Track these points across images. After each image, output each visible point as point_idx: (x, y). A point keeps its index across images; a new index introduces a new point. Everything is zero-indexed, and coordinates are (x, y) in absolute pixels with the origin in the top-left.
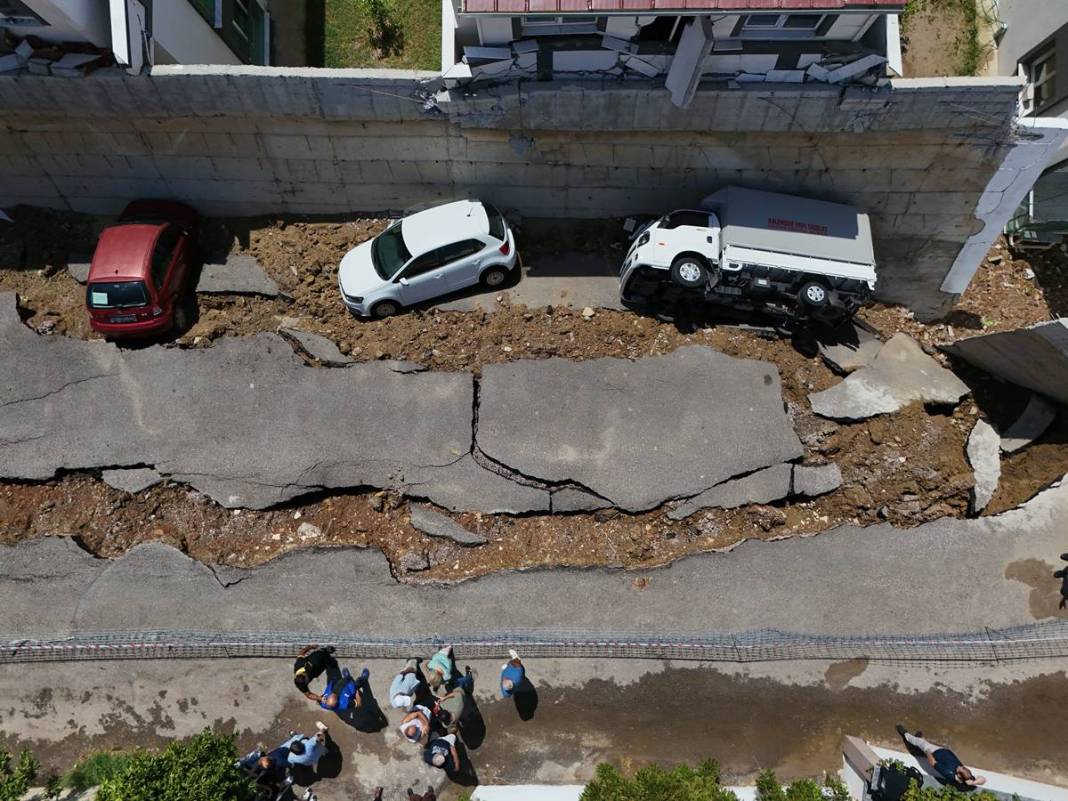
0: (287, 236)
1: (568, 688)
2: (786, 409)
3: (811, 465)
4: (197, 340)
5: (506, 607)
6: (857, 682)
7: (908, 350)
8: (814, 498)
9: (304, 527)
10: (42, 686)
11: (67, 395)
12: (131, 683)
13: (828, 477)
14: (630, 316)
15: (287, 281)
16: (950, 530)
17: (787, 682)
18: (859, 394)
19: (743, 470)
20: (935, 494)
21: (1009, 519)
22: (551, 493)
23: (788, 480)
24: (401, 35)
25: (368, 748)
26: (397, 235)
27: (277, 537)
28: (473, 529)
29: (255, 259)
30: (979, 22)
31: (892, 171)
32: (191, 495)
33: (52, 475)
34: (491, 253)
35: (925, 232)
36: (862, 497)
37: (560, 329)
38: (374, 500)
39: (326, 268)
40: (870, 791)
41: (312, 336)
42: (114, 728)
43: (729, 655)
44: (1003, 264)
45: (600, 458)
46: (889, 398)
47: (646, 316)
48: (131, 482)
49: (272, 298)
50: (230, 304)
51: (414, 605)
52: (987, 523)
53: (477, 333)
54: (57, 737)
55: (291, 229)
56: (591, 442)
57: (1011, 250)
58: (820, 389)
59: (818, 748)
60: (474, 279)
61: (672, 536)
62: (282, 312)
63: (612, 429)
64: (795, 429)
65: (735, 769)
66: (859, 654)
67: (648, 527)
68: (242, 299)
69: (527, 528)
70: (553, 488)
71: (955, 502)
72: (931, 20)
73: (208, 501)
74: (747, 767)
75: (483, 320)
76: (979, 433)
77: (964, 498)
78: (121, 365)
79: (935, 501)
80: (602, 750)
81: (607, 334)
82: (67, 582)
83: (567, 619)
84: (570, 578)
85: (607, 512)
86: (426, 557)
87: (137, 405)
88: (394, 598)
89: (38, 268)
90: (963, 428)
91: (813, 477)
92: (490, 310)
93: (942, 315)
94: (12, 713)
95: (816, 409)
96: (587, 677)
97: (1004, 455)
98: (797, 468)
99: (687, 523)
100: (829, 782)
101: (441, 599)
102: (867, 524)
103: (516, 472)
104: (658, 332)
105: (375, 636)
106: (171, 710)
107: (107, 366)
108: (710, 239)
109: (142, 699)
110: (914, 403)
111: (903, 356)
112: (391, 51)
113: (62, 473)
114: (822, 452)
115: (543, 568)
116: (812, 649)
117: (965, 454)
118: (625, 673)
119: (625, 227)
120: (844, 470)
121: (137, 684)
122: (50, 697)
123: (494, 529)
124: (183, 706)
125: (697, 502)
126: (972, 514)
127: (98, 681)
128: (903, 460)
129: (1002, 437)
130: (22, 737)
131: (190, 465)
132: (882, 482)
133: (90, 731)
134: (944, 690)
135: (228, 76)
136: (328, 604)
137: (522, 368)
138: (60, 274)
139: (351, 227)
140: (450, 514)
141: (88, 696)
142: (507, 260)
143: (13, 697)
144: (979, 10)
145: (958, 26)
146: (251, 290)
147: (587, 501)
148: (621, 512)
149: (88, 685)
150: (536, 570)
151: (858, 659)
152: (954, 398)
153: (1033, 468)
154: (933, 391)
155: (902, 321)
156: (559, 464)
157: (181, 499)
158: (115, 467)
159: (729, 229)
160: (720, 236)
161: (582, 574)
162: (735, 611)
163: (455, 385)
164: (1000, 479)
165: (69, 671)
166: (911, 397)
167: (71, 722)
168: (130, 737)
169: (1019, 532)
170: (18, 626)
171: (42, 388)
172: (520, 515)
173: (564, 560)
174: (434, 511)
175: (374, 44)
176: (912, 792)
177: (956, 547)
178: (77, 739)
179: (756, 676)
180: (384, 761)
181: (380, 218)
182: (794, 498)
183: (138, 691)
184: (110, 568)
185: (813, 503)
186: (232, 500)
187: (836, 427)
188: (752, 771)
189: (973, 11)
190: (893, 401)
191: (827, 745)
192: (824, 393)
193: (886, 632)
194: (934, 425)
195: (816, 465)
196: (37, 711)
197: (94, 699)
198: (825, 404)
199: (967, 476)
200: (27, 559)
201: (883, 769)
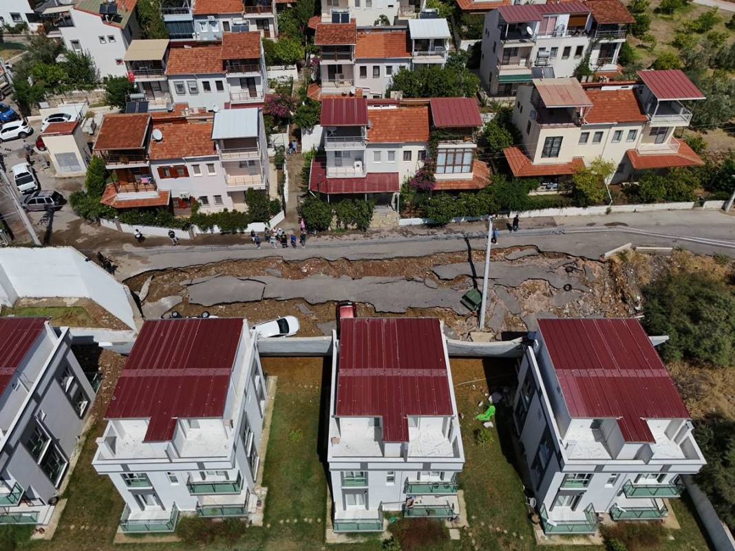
6: (189, 247)
10: (356, 241)
12: (337, 242)
18: (170, 301)
42: (341, 236)
54: (352, 235)
64: (188, 292)
94: (361, 238)
95: (182, 297)
106: (330, 239)
110: (157, 301)
113: (361, 278)
114: (183, 287)
158: (350, 280)
162: (211, 255)
163: (268, 295)
171: (367, 293)
187: (178, 293)
198: (179, 298)
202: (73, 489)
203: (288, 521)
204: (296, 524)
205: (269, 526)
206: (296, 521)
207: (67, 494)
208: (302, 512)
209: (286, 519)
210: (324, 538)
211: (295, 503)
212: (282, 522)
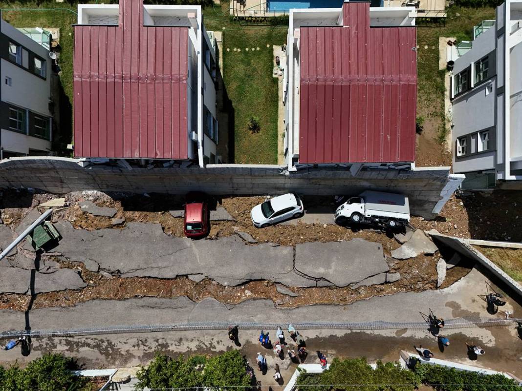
0: (233, 201)
1: (324, 337)
2: (384, 256)
3: (391, 273)
4: (213, 237)
5: (307, 315)
6: (404, 335)
7: (420, 235)
8: (392, 282)
9: (246, 291)
10: (180, 337)
11: (178, 254)
12: (204, 336)
13: (397, 276)
14: (338, 226)
15: (234, 215)
16: (430, 293)
17: (385, 336)
18: (406, 251)
19: (372, 275)
20: (426, 282)
21: (446, 290)
22: (317, 281)
23: (385, 277)
24: (259, 126)
25: (269, 354)
26: (269, 203)
27: (239, 294)
28: (294, 292)
29: (224, 208)
30: (446, 121)
31: (415, 186)
32: (213, 282)
33: (175, 277)
34: (297, 210)
35: (426, 199)
36: (406, 282)
37: (318, 231)
38: (265, 283)
39: (246, 211)
40: (407, 365)
41: (244, 233)
42: (199, 349)
43: (369, 328)
44: (453, 200)
45: (331, 271)
46: (414, 252)
47: (342, 226)
48: (197, 279)
49: (231, 221)
50: (219, 224)
51: (281, 315)
52: (440, 291)
53: (292, 232)
54: (184, 351)
55: (234, 199)
56: (328, 266)
57: (456, 196)
58: (394, 249)
59: (393, 354)
60: (292, 216)
61: (352, 294)
62: (234, 225)
63: (334, 263)
64: (387, 262)
65: (370, 359)
66: (405, 328)
67: (345, 291)
68: (223, 222)
69: (310, 291)
70: (317, 280)
71: (432, 284)
72: (430, 120)
73: (219, 284)
74: (373, 359)
75: (294, 228)
76: (440, 262)
77: (434, 283)
78: (193, 245)
79: (427, 284)
80: (333, 354)
81: (331, 232)
82: (186, 309)
83: (324, 318)
84: (324, 307)
85: (333, 287)
86: (282, 300)
87: (198, 257)
88: (275, 312)
89: (159, 211)
90: (436, 260)
91: (392, 277)
92: (296, 224)
93: (433, 218)
94: (172, 344)
95: (393, 256)
96: (329, 335)
97: (447, 269)
98: (388, 274)
99: (356, 290)
100: (396, 363)
101: (288, 313)
102: (407, 291)
103: (306, 275)
104: (346, 232)
105: (271, 323)
106: (215, 344)
107: (189, 245)
108: (362, 208)
109: (207, 341)
110: (421, 254)
111: (419, 238)
112: (256, 131)
113: (177, 276)
114: (395, 269)
115: (317, 304)
116: (391, 326)
117: (436, 269)
118: (340, 333)
119: (335, 198)
120: (401, 274)
121: (206, 336)
122: (182, 340)
123: (300, 292)
124: (218, 343)
125: (359, 284)
126: (437, 288)
127: (195, 336)
128: (418, 271)
129: (447, 263)
130: (175, 351)
131: (213, 273)
132: (412, 278)
133: (193, 350)
134: (428, 337)
135: (227, 168)
136: (257, 315)
137: (308, 245)
138: (167, 213)
139: (253, 198)
140: (287, 287)
141: (192, 340)
142: (301, 211)
143: (172, 340)
144: (446, 117)
145: (439, 122)
146: (225, 219)
147: (327, 283)
148: (337, 287)
149: (192, 337)
150: (315, 305)
151: (405, 329)
152: (433, 252)
153: (455, 274)
154: (427, 250)
155: (420, 221)
156: (319, 273)
157: (210, 283)
158: (192, 274)
159: (367, 204)
160: (365, 206)
161: (328, 306)
162: (370, 316)
163: (288, 250)
164: (446, 276)
165: (187, 333)
166: (420, 252)
167: (188, 347)
168: (204, 351)
169: (449, 294)
170: (173, 321)
171: (170, 252)
172: (308, 288)
173: (322, 301)
174: (282, 287)
175: (250, 129)
176: (418, 365)
177: (431, 298)
178: (190, 352)
179: (377, 334)
180: (273, 358)
181: (261, 196)
182: (386, 282)
183: (206, 338)
184: (197, 305)
185: (392, 284)
186: (226, 284)
187: (399, 261)
188: (375, 360)
189: (444, 118)
190: (415, 253)
191: (396, 353)
192: (395, 251)
193: (412, 322)
194: (427, 260)
195: (393, 273)
196: (178, 344)
197: (194, 341)
198: (395, 254)
199: (436, 276)
200: (175, 302)
201: (410, 359)
202: (439, 80)
203: (253, 49)
204: (247, 47)
205: (268, 46)
206: (247, 49)
207: (442, 74)
208: (242, 56)
209: (254, 50)
210: (224, 35)
211: (249, 64)
212: (258, 49)
